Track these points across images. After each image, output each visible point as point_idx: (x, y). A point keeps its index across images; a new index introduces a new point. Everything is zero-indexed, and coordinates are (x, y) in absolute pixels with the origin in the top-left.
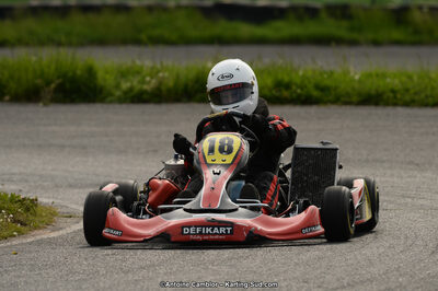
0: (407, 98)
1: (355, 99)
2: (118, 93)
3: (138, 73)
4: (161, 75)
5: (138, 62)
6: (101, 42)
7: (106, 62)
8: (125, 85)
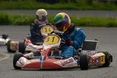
0: (92, 24)
1: (78, 25)
2: (14, 23)
3: (20, 17)
4: (26, 18)
5: (20, 14)
6: (10, 9)
7: (11, 14)
8: (16, 21)
